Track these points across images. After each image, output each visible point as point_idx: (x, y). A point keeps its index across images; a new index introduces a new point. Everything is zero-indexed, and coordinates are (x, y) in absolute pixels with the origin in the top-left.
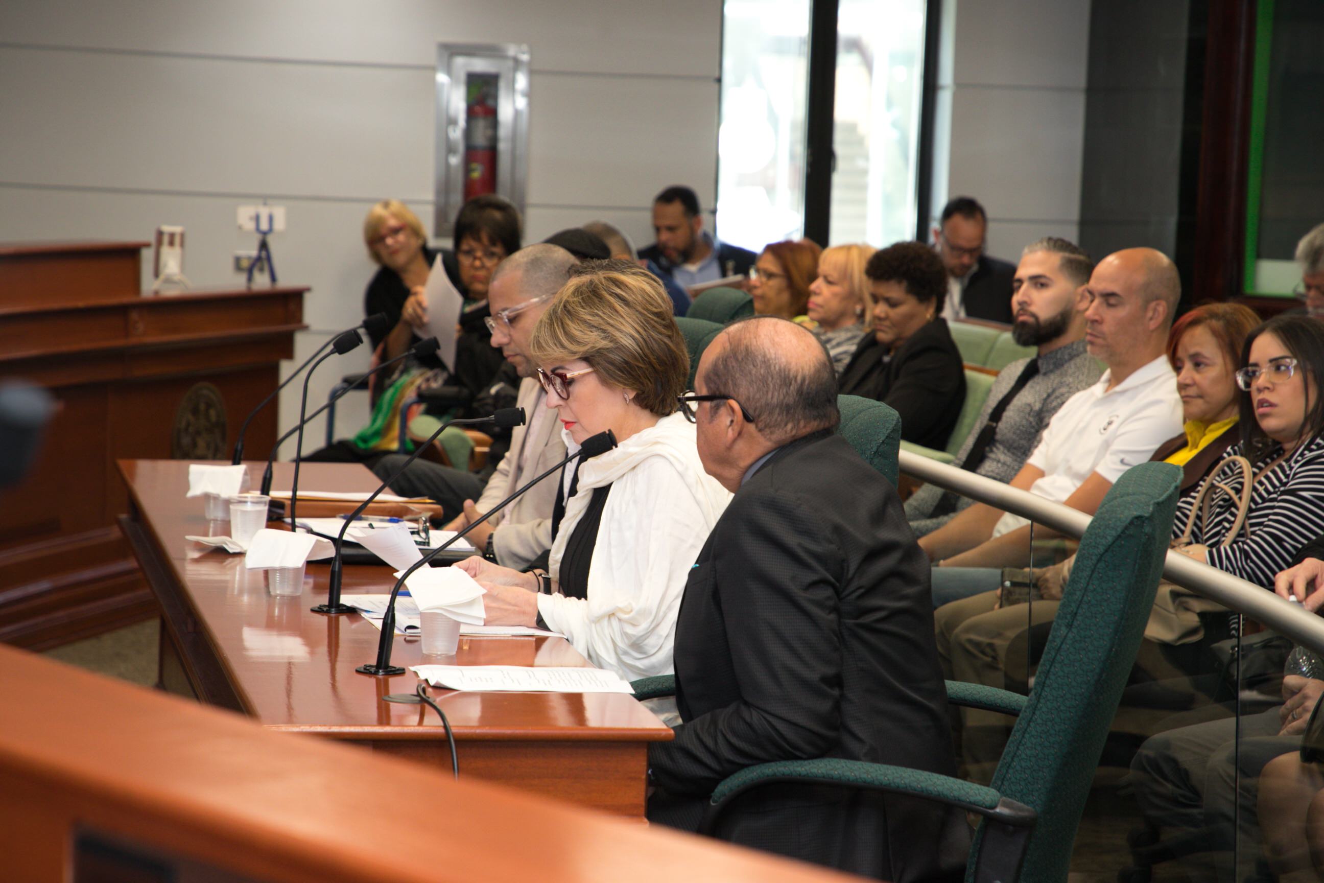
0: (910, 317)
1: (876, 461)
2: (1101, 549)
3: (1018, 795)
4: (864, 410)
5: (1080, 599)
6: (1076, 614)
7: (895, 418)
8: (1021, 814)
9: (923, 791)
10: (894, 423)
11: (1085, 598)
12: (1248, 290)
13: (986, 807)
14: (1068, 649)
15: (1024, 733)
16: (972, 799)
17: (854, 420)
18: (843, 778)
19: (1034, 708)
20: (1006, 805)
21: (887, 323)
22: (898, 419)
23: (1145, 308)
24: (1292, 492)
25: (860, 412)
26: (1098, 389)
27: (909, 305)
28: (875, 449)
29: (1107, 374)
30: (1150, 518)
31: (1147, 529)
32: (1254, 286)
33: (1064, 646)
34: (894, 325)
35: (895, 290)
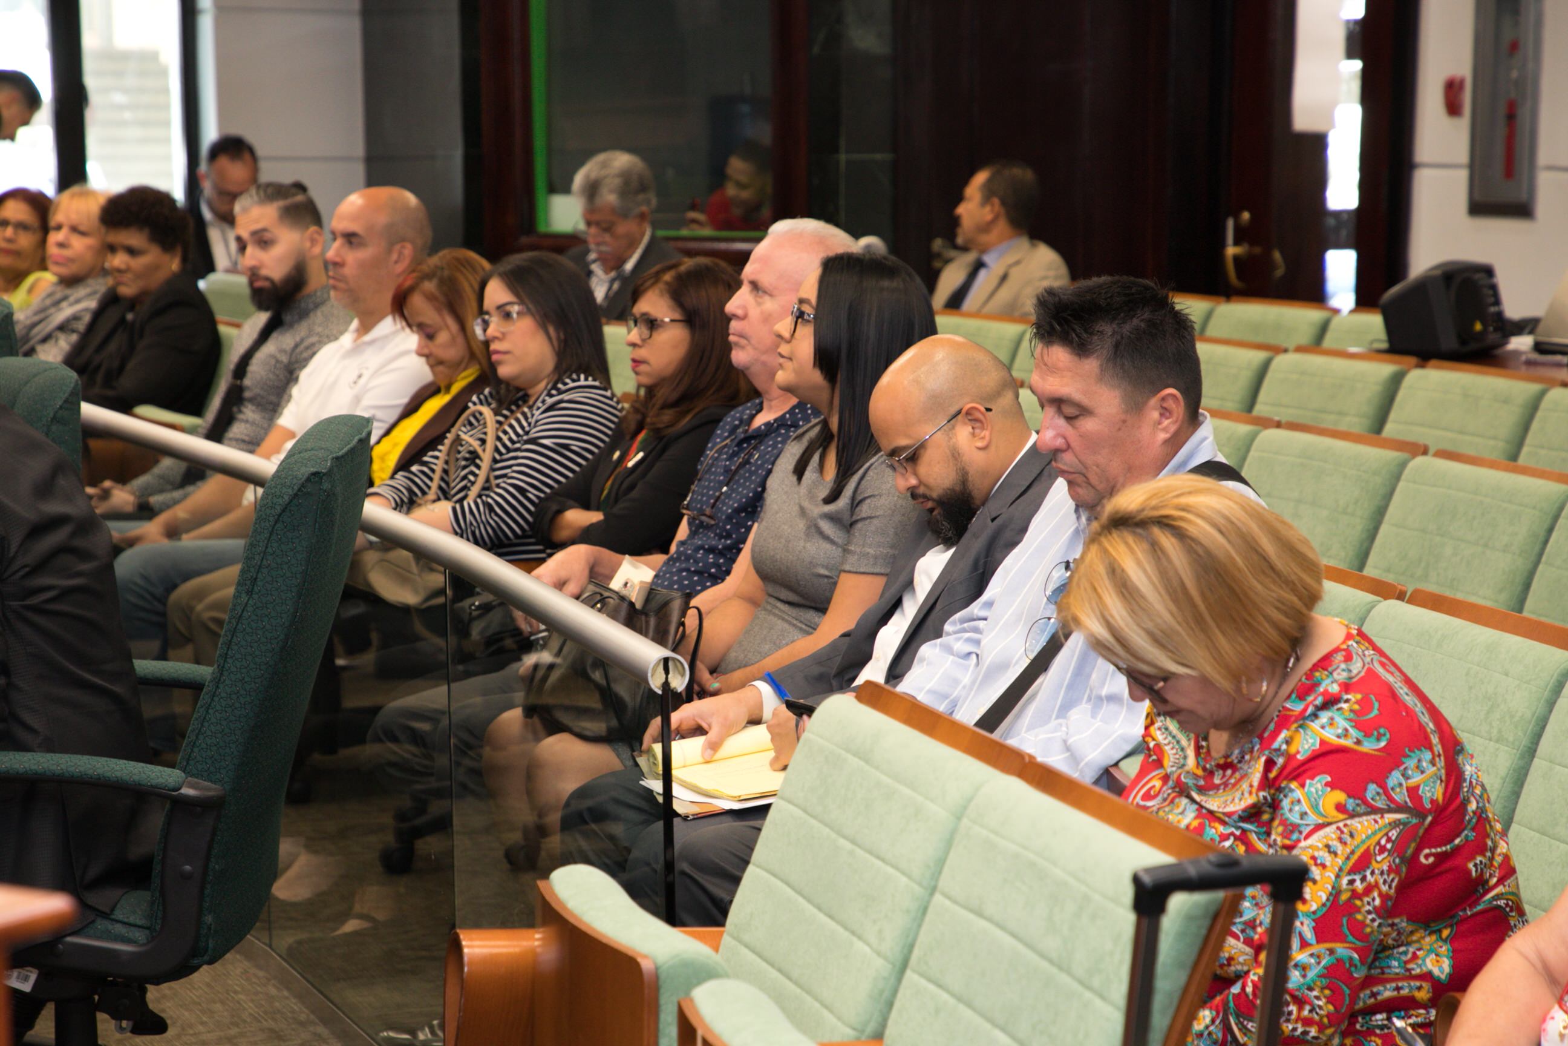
0: (154, 268)
1: (54, 428)
2: (278, 510)
3: (205, 774)
4: (39, 373)
5: (259, 563)
6: (256, 579)
7: (73, 381)
8: (211, 793)
9: (100, 779)
10: (72, 385)
11: (265, 562)
12: (542, 228)
13: (169, 790)
14: (250, 617)
15: (208, 709)
16: (154, 782)
17: (29, 385)
18: (11, 771)
19: (217, 681)
20: (192, 786)
21: (129, 275)
22: (77, 381)
23: (389, 251)
24: (533, 441)
25: (35, 376)
26: (347, 340)
27: (152, 255)
28: (52, 415)
29: (355, 324)
30: (329, 473)
31: (326, 486)
32: (548, 223)
33: (245, 614)
34: (139, 276)
35: (134, 238)
